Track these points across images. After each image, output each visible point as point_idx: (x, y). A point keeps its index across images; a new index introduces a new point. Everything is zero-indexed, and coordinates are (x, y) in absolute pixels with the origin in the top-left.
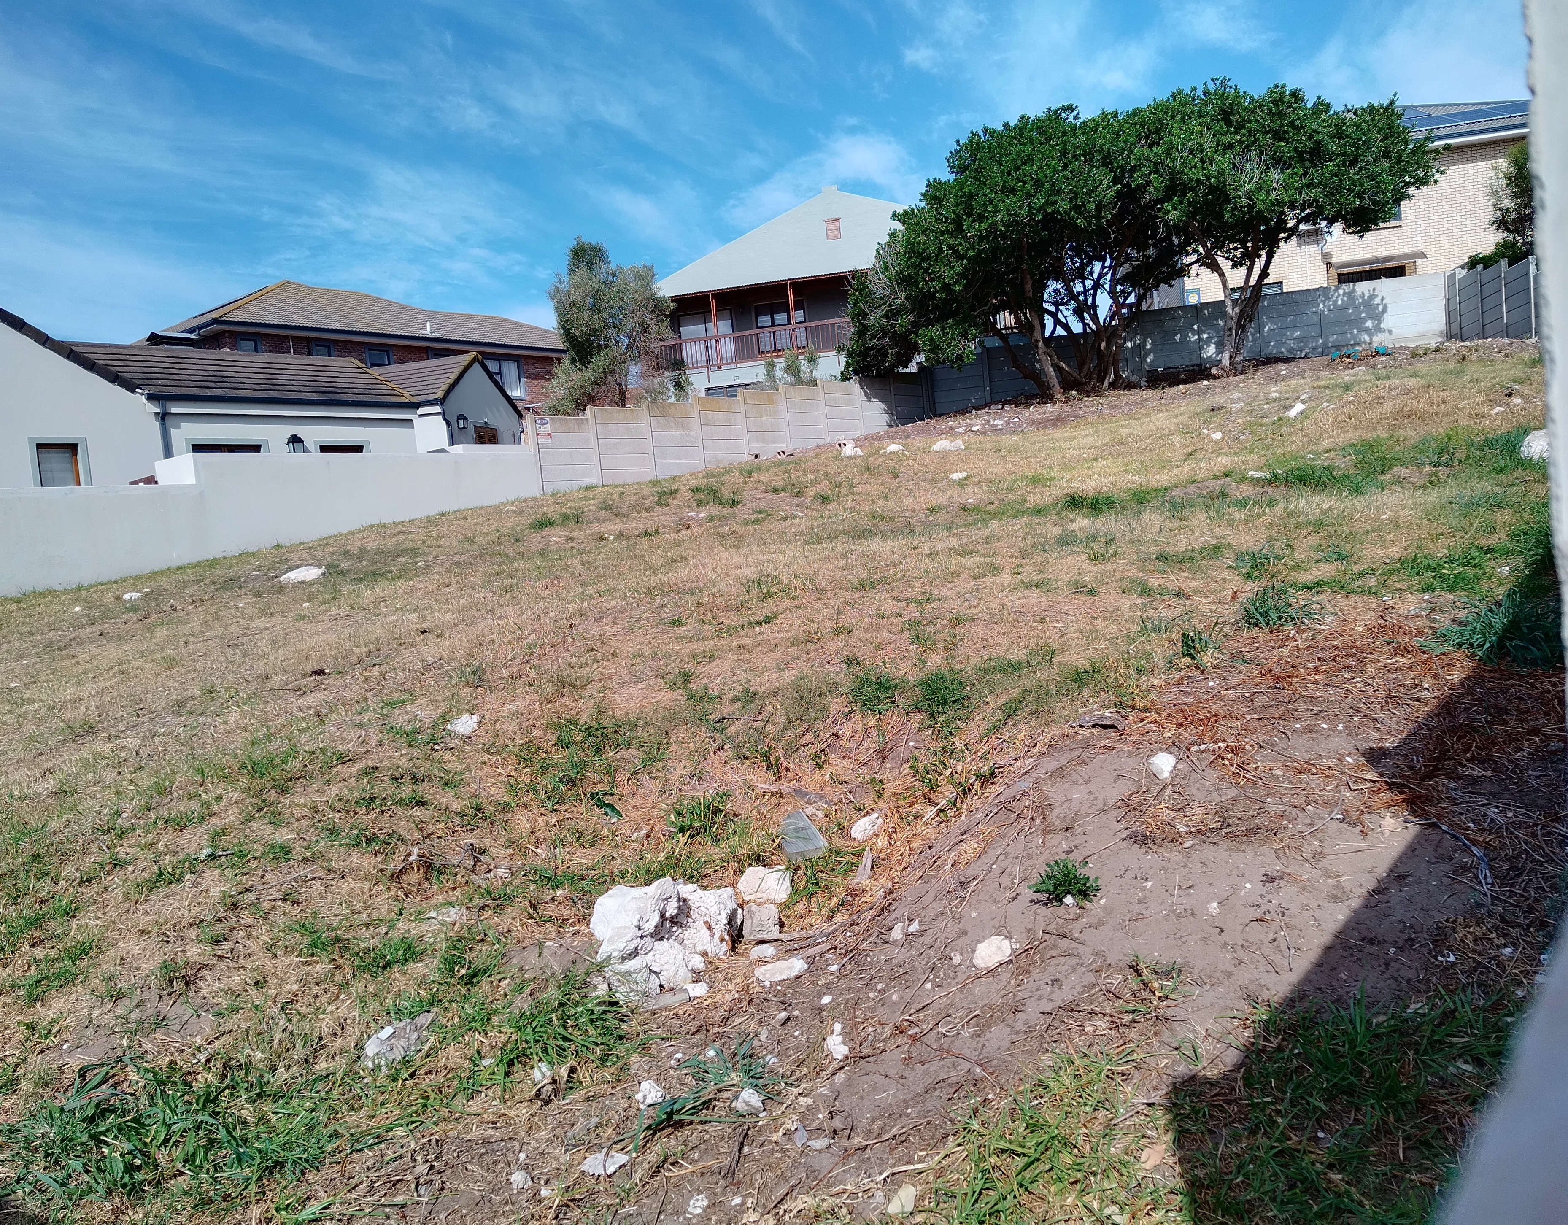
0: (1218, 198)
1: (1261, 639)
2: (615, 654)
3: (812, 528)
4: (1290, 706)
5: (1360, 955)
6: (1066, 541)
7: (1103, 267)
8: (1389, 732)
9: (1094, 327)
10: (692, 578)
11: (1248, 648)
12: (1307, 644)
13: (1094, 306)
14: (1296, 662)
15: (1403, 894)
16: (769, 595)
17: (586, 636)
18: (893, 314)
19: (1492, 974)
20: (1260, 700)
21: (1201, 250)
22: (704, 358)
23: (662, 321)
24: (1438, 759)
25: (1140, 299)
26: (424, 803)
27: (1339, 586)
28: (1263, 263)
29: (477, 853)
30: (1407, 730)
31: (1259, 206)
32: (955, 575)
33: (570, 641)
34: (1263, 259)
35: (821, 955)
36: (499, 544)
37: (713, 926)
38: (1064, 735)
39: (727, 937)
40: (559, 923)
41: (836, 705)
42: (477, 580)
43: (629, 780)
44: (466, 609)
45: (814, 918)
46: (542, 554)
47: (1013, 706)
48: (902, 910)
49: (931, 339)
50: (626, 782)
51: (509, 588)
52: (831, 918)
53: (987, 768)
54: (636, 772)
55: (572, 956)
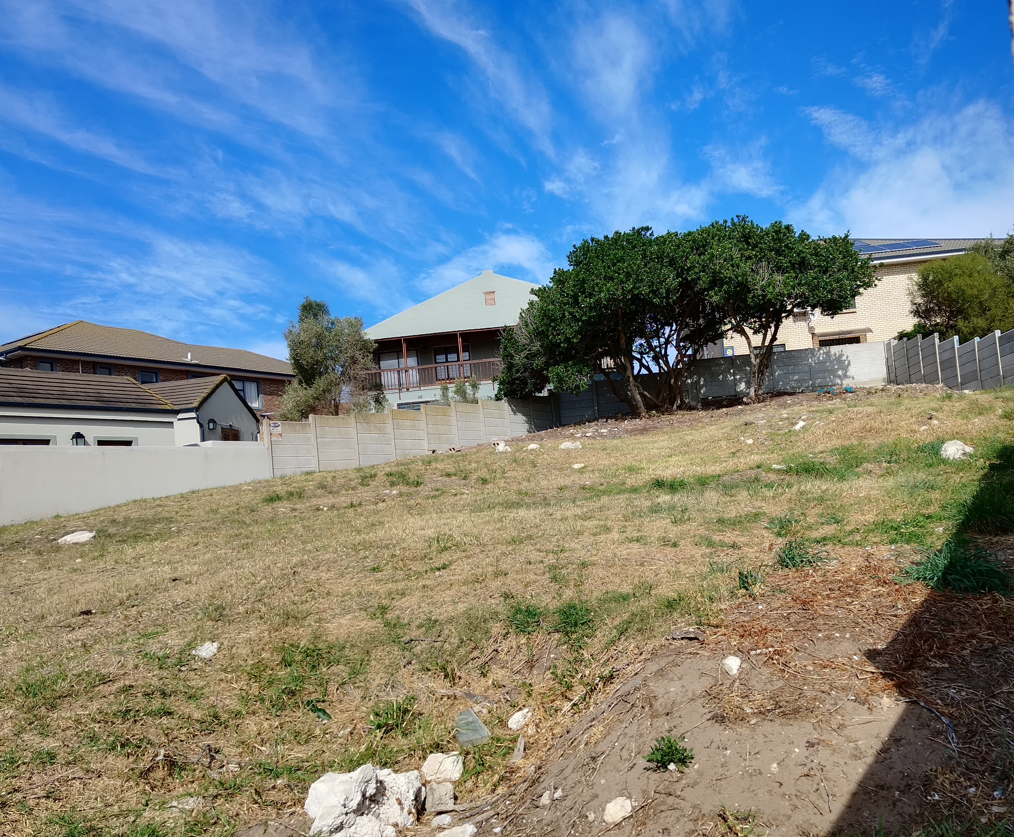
0: (743, 290)
1: (790, 576)
2: (328, 594)
3: (476, 501)
4: (814, 622)
5: (876, 798)
6: (655, 510)
7: (671, 330)
8: (879, 638)
9: (666, 369)
10: (388, 536)
11: (783, 582)
12: (821, 579)
13: (666, 355)
14: (815, 591)
15: (900, 752)
16: (446, 549)
17: (306, 580)
18: (531, 356)
19: (964, 807)
20: (793, 618)
21: (733, 321)
22: (397, 383)
23: (368, 356)
24: (913, 656)
25: (696, 352)
26: (171, 714)
27: (837, 540)
28: (773, 332)
29: (213, 753)
30: (890, 636)
31: (769, 296)
32: (580, 533)
33: (293, 584)
34: (773, 329)
35: (487, 820)
36: (238, 514)
37: (403, 802)
38: (662, 646)
39: (414, 811)
40: (279, 806)
41: (496, 628)
42: (220, 540)
43: (337, 689)
44: (210, 562)
45: (482, 792)
46: (272, 520)
47: (625, 626)
48: (548, 781)
49: (558, 374)
50: (335, 691)
51: (245, 546)
52: (493, 791)
53: (607, 672)
54: (343, 684)
55: (289, 832)
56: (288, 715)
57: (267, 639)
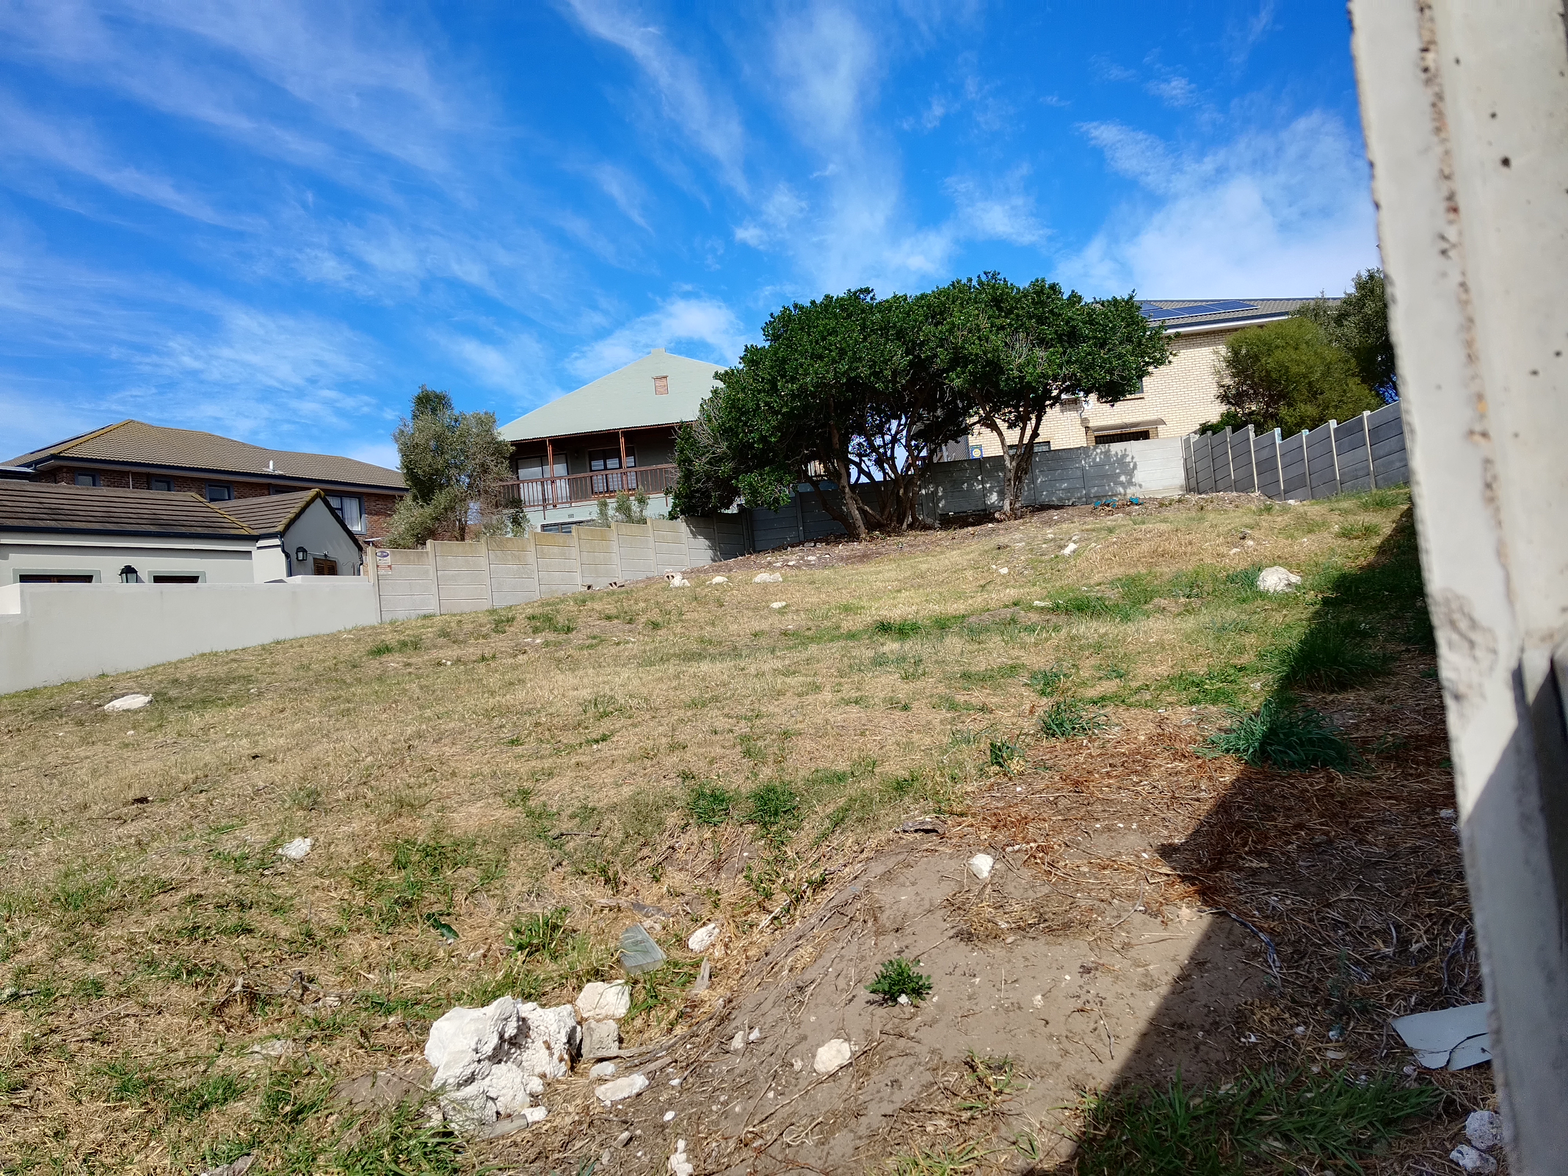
0: (994, 370)
1: (1058, 748)
2: (454, 774)
3: (645, 652)
4: (1089, 808)
5: (1172, 1040)
6: (880, 662)
7: (899, 425)
8: (1176, 829)
9: (893, 476)
10: (530, 699)
11: (1048, 756)
12: (1099, 751)
13: (893, 458)
14: (1091, 768)
15: (1204, 980)
16: (605, 714)
17: (425, 756)
18: (716, 461)
19: (1290, 1052)
20: (1063, 803)
21: (981, 412)
22: (541, 498)
23: (502, 463)
24: (1221, 853)
25: (932, 452)
26: (250, 931)
27: (1120, 700)
28: (1033, 425)
29: (305, 981)
30: (1191, 827)
31: (1028, 378)
33: (408, 762)
34: (1033, 421)
35: (662, 1069)
36: (336, 670)
37: (552, 1045)
38: (889, 840)
39: (566, 1057)
40: (392, 1051)
41: (672, 819)
42: (313, 705)
43: (466, 898)
44: (300, 733)
45: (653, 1032)
46: (379, 679)
47: (841, 815)
48: (741, 1018)
49: (750, 484)
50: (463, 901)
51: (346, 713)
52: (670, 1031)
53: (818, 875)
54: (475, 891)
55: (405, 1086)
56: (402, 933)
57: (374, 833)
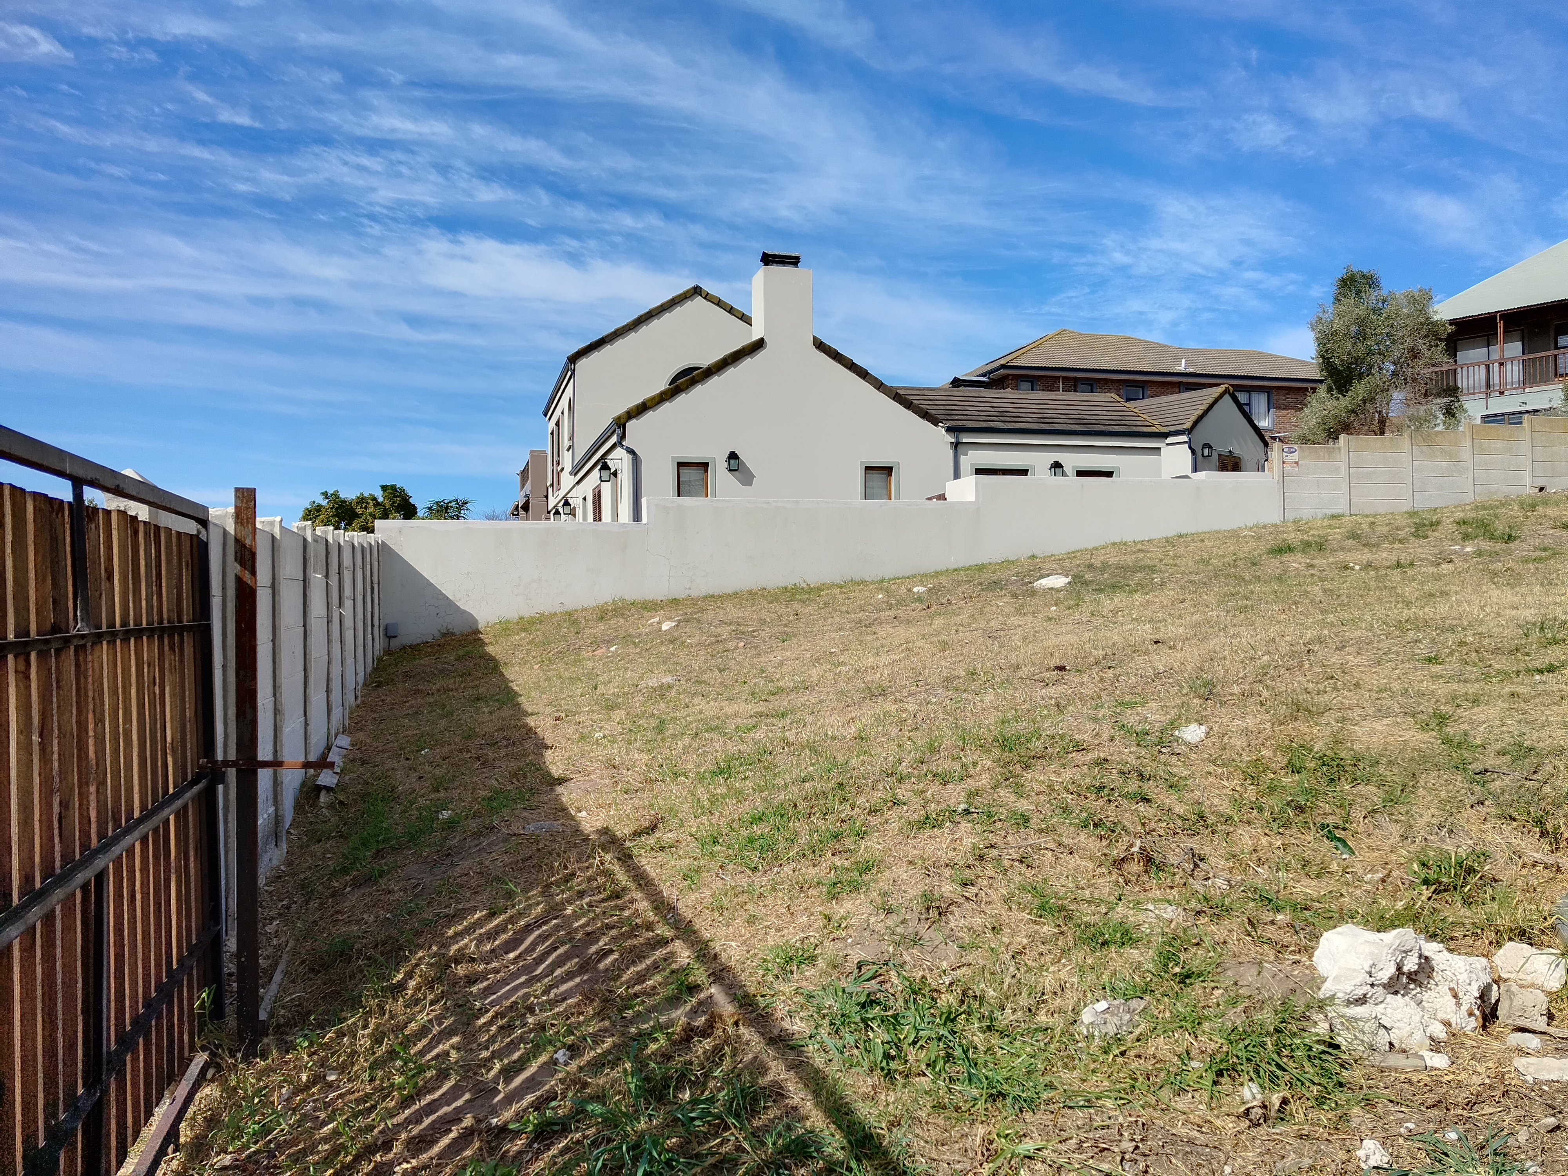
2: (1357, 685)
10: (1454, 614)
17: (1326, 663)
22: (1483, 383)
23: (1437, 346)
26: (1148, 800)
29: (1197, 859)
33: (1307, 666)
36: (1235, 566)
37: (1461, 995)
39: (1477, 1012)
40: (1279, 947)
42: (1212, 599)
43: (1365, 818)
44: (1198, 625)
46: (1279, 579)
50: (1361, 819)
51: (1243, 609)
54: (1375, 811)
55: (1292, 985)
56: (1293, 835)
57: (1268, 732)
